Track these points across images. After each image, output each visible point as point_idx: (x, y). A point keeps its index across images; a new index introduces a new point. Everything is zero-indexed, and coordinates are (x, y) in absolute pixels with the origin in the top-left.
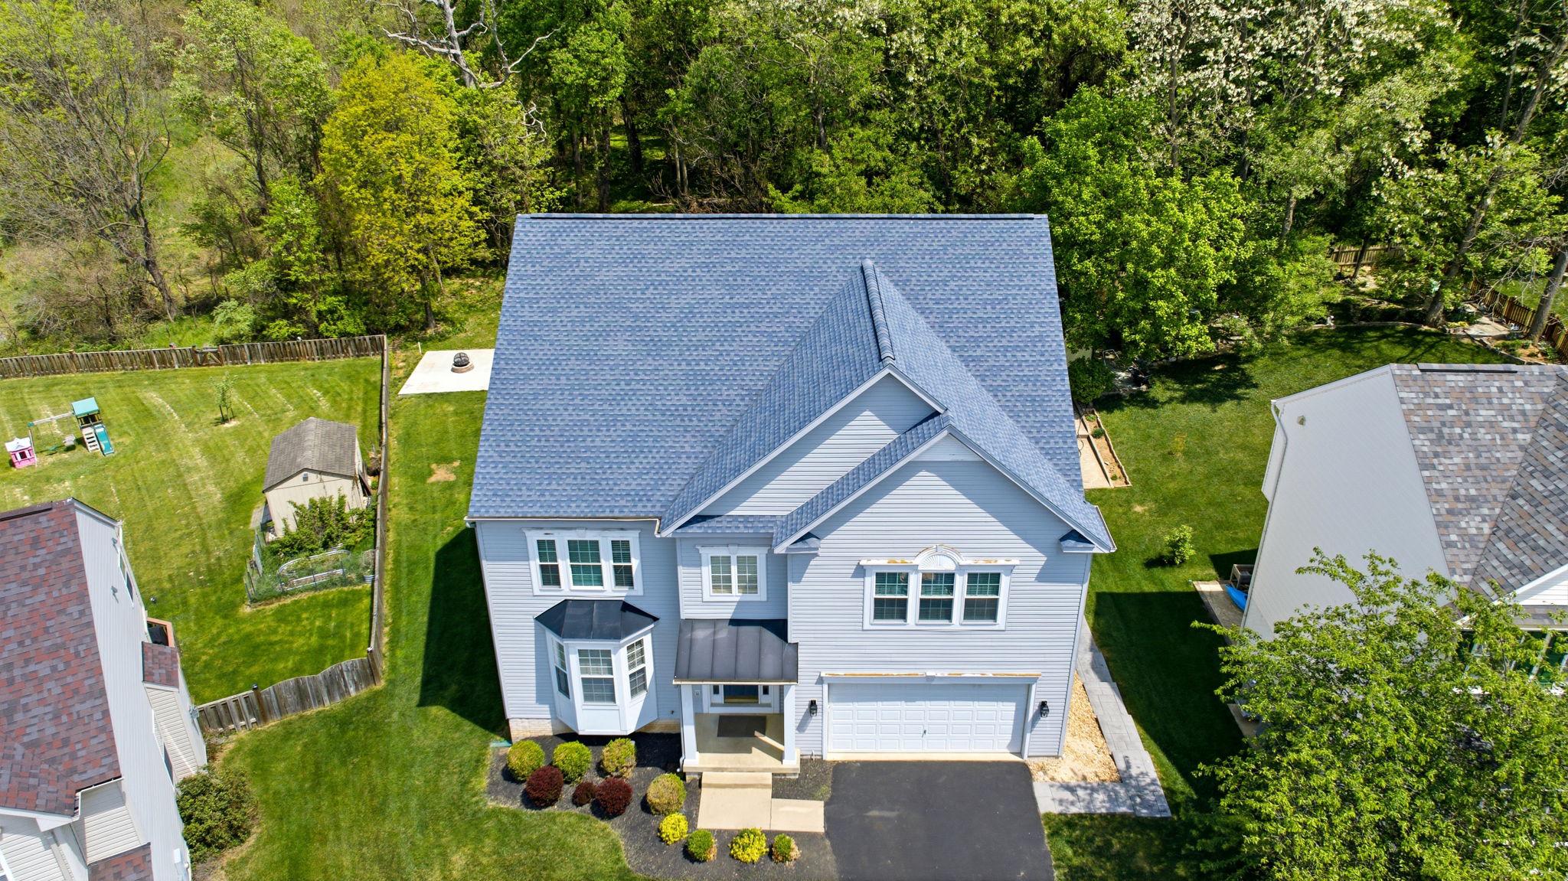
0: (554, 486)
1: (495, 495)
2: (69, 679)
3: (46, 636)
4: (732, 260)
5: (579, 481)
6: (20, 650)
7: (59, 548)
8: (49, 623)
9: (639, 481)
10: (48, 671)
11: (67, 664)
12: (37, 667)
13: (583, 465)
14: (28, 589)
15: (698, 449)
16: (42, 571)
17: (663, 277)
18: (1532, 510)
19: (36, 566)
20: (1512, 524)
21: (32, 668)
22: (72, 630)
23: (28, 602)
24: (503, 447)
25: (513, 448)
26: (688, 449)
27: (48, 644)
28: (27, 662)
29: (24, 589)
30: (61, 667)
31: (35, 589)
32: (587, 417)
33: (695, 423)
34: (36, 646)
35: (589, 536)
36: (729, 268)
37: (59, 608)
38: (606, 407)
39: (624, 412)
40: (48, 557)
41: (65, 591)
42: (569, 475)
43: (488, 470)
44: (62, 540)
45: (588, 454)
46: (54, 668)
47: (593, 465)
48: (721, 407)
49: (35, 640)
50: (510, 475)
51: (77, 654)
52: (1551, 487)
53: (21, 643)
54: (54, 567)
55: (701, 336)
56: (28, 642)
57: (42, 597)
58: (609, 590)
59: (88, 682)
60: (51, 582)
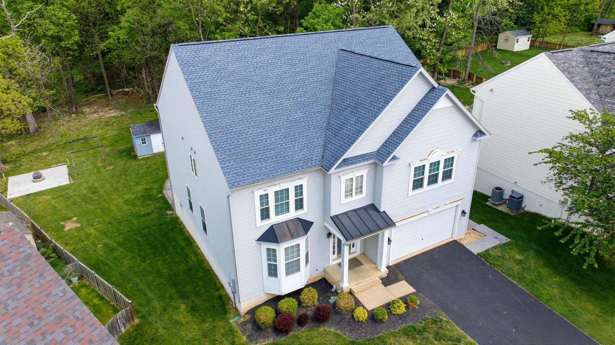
0: (264, 165)
1: (237, 175)
2: (81, 336)
3: (48, 314)
4: (286, 54)
5: (275, 159)
6: (33, 329)
7: (22, 255)
8: (44, 305)
9: (302, 153)
10: (63, 336)
11: (73, 326)
12: (53, 336)
13: (272, 152)
14: (14, 288)
15: (319, 134)
16: (17, 274)
17: (260, 65)
18: (609, 87)
19: (11, 272)
20: (605, 93)
21: (49, 338)
22: (64, 305)
23: (19, 296)
24: (228, 153)
25: (234, 152)
26: (315, 135)
27: (51, 318)
28: (43, 335)
29: (11, 289)
30: (70, 330)
31: (19, 286)
32: (262, 130)
33: (311, 123)
34: (43, 323)
35: (284, 186)
36: (286, 57)
37: (46, 293)
38: (267, 124)
39: (278, 125)
40: (17, 263)
41: (43, 282)
42: (269, 158)
43: (227, 164)
44: (21, 250)
45: (272, 147)
46: (66, 332)
47: (277, 151)
48: (318, 115)
49: (40, 319)
50: (240, 165)
51: (77, 318)
52: (610, 79)
53: (31, 325)
54: (26, 269)
55: (292, 87)
56: (36, 322)
57: (29, 290)
58: (293, 214)
59: (95, 333)
60: (29, 278)
